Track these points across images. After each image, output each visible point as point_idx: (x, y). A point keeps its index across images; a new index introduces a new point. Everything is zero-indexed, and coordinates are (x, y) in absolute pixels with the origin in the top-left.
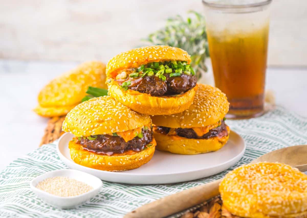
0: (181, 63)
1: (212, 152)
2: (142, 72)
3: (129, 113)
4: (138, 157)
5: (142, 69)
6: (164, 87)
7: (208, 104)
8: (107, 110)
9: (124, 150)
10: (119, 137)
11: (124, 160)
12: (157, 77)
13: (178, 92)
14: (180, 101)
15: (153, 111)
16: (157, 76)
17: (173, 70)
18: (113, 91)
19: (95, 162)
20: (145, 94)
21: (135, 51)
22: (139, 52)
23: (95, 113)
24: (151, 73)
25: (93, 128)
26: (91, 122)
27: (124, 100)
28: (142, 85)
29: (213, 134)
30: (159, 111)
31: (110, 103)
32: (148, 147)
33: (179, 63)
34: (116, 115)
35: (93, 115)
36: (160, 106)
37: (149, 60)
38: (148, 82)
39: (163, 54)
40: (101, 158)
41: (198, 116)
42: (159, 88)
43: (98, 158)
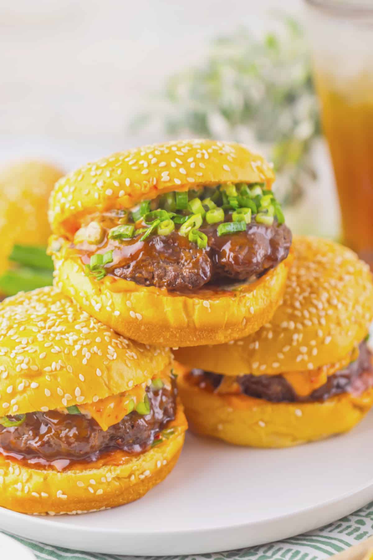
0: (248, 190)
1: (336, 435)
2: (144, 224)
3: (109, 347)
4: (138, 470)
5: (142, 214)
6: (204, 265)
7: (323, 303)
8: (50, 338)
9: (100, 451)
10: (83, 416)
11: (100, 483)
12: (183, 237)
13: (241, 277)
14: (248, 304)
15: (176, 337)
16: (185, 236)
17: (226, 211)
18: (68, 278)
19: (23, 490)
20: (152, 288)
21: (123, 160)
22: (134, 165)
23: (18, 349)
24: (167, 226)
25: (14, 394)
26: (7, 378)
27: (97, 307)
28: (144, 263)
29: (338, 386)
30: (191, 337)
31: (59, 313)
32: (164, 439)
33: (243, 188)
34: (74, 353)
35: (12, 355)
36: (193, 321)
37: (160, 187)
38: (159, 252)
39: (197, 167)
40: (38, 477)
41: (298, 340)
42: (190, 269)
43: (31, 476)
